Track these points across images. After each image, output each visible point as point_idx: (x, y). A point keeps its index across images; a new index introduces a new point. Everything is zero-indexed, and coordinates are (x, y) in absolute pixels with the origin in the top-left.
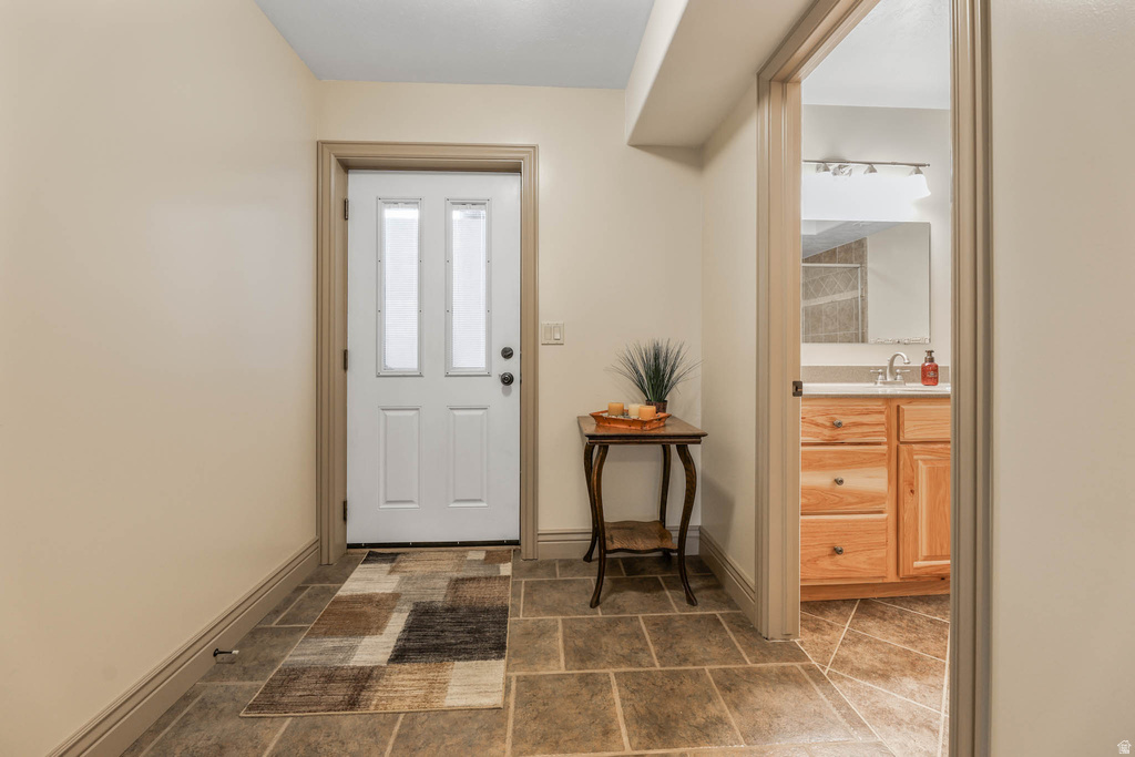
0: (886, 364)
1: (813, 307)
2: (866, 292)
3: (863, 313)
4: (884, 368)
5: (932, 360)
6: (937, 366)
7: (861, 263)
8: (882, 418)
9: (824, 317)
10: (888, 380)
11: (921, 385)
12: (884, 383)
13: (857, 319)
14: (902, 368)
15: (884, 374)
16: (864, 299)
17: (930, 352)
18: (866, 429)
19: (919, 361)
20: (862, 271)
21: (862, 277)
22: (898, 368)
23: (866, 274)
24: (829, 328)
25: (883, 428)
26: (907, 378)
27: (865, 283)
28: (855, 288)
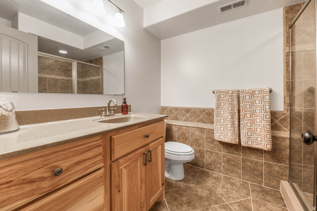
0: (107, 105)
1: (85, 81)
2: (103, 77)
3: (102, 84)
4: (105, 107)
5: (125, 103)
6: (127, 105)
7: (101, 66)
8: (100, 150)
9: (88, 86)
10: (108, 113)
11: (121, 114)
12: (105, 116)
13: (100, 87)
14: (113, 107)
15: (105, 111)
16: (102, 79)
17: (125, 99)
18: (87, 164)
19: (120, 104)
20: (101, 69)
21: (102, 71)
22: (112, 107)
23: (103, 70)
24: (91, 89)
25: (101, 157)
26: (116, 112)
27: (102, 73)
28: (99, 75)
